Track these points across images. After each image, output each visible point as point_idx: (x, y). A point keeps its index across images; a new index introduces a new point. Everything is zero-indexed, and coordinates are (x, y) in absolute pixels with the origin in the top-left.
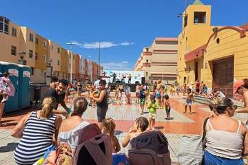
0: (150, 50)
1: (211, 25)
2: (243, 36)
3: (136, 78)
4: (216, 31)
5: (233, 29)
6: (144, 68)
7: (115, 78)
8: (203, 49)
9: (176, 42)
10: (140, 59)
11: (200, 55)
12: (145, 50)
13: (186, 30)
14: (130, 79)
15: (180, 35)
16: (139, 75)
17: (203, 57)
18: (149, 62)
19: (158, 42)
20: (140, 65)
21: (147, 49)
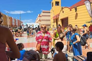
0: (41, 15)
1: (61, 6)
2: (71, 10)
3: (36, 26)
4: (62, 8)
5: (68, 8)
6: (39, 22)
7: (27, 26)
9: (50, 12)
10: (37, 19)
12: (39, 15)
13: (53, 8)
14: (33, 26)
15: (51, 10)
18: (41, 20)
19: (43, 12)
20: (37, 21)
21: (40, 15)
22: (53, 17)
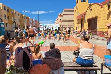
0: (62, 15)
1: (89, 3)
2: (102, 7)
3: (55, 27)
4: (90, 5)
5: (98, 4)
6: (59, 23)
7: (46, 27)
8: (85, 14)
9: (73, 11)
10: (57, 19)
11: (83, 17)
12: (59, 15)
13: (77, 5)
14: (52, 28)
15: (75, 8)
16: (57, 26)
17: (85, 17)
18: (61, 20)
19: (65, 11)
21: (61, 14)
22: (78, 17)
